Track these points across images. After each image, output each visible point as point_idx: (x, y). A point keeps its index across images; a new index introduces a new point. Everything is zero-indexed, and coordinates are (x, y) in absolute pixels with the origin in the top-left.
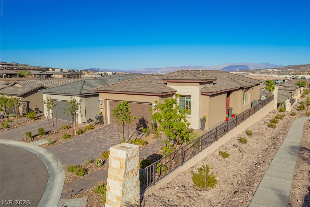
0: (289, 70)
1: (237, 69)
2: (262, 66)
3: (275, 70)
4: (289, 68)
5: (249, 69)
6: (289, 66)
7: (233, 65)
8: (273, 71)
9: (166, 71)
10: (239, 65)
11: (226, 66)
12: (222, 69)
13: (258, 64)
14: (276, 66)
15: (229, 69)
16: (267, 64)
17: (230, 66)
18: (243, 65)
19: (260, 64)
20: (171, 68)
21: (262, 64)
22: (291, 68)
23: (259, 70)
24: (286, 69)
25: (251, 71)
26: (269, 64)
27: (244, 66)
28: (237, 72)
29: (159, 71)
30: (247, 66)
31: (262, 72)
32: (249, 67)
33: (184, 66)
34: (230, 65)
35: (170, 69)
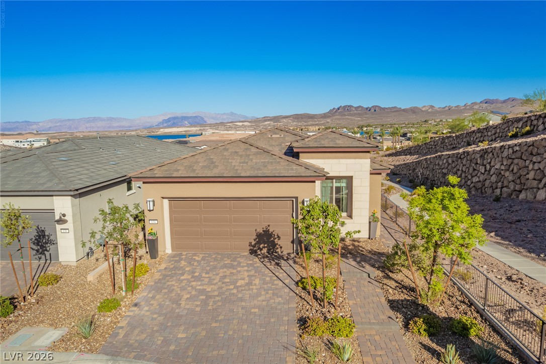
0: (266, 123)
1: (186, 122)
2: (225, 117)
3: (246, 124)
4: (266, 121)
5: (206, 122)
6: (265, 117)
7: (179, 115)
8: (243, 125)
9: (50, 127)
10: (188, 115)
11: (166, 118)
12: (160, 123)
13: (219, 114)
14: (245, 117)
15: (172, 122)
16: (232, 114)
17: (174, 118)
18: (194, 115)
19: (222, 114)
20: (61, 121)
21: (224, 114)
22: (269, 120)
23: (222, 124)
24: (262, 123)
25: (210, 127)
26: (235, 114)
27: (196, 117)
28: (187, 127)
29: (34, 127)
30: (202, 118)
31: (227, 128)
32: (206, 119)
33: (89, 118)
34: (173, 116)
35: (58, 124)
